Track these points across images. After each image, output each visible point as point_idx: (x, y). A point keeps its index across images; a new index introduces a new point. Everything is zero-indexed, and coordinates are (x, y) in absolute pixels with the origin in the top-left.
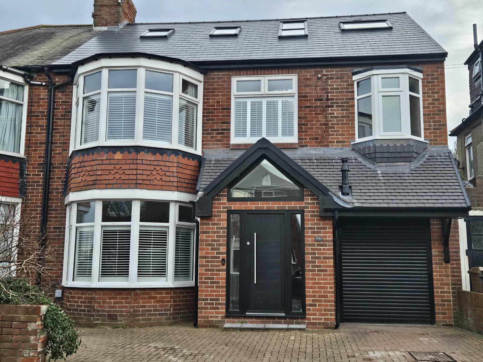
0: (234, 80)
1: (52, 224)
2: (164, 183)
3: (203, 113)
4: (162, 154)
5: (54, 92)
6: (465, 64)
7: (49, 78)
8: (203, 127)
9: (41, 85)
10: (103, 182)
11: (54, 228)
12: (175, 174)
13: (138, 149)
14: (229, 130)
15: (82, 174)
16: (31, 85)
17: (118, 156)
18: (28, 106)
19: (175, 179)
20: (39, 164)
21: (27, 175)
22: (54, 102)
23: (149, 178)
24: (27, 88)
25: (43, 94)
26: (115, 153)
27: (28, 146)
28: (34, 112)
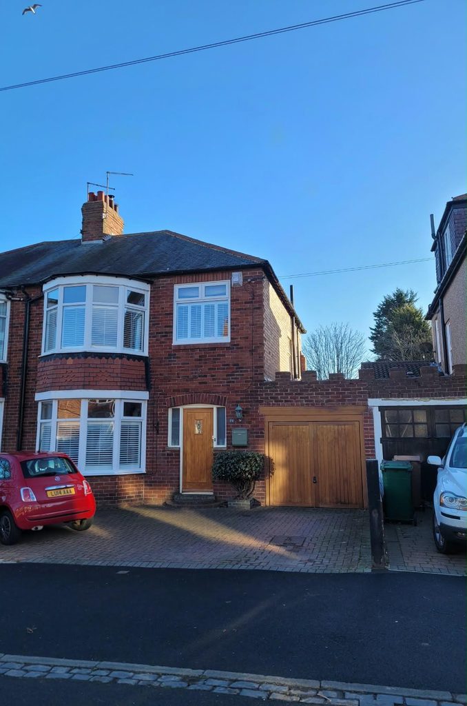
0: (177, 287)
1: (28, 420)
2: (109, 384)
3: (150, 318)
4: (107, 358)
5: (30, 306)
6: (432, 251)
7: (25, 293)
8: (150, 331)
9: (20, 301)
10: (57, 385)
11: (29, 423)
12: (119, 375)
13: (86, 355)
14: (172, 332)
15: (43, 377)
16: (12, 301)
17: (70, 361)
18: (10, 319)
19: (119, 379)
20: (18, 368)
21: (9, 377)
22: (30, 315)
23: (95, 379)
24: (9, 303)
25: (22, 307)
26: (67, 359)
27: (10, 353)
28: (15, 324)
